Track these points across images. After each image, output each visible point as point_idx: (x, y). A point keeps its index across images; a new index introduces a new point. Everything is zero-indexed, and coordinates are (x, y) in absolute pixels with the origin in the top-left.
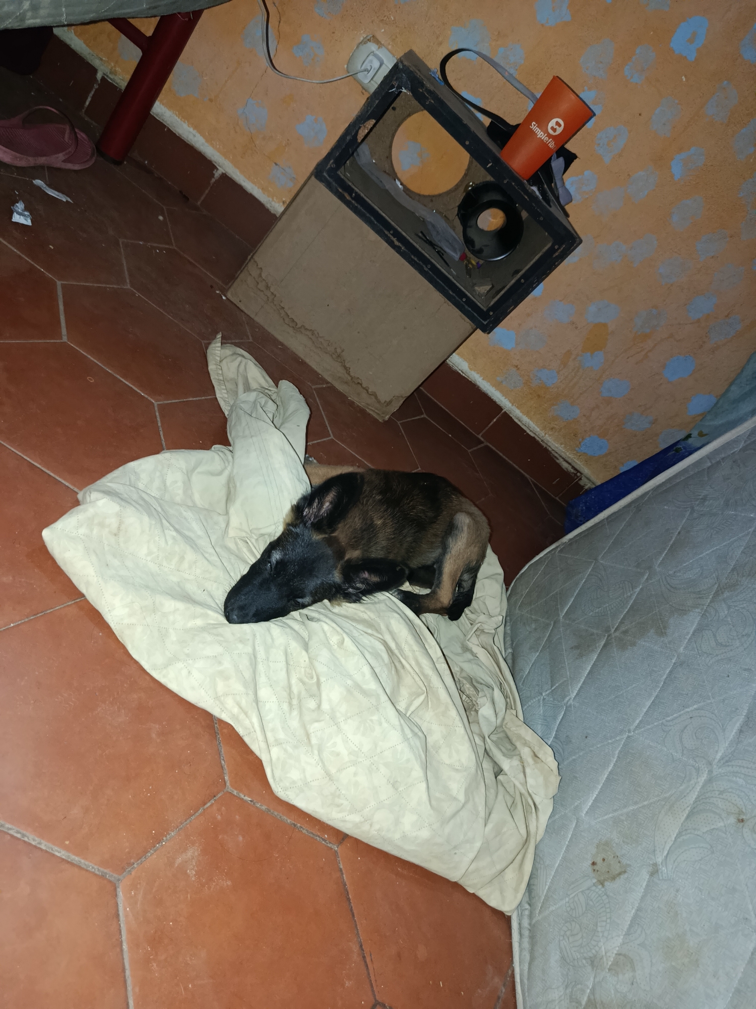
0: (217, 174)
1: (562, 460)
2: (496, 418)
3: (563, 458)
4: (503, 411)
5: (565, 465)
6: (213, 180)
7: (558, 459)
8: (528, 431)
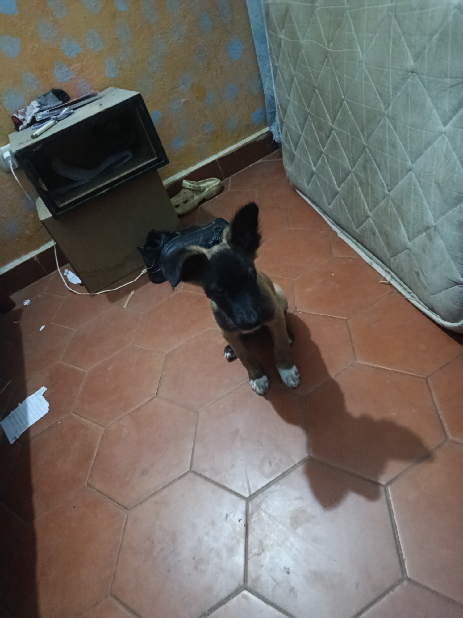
0: (36, 259)
1: (258, 138)
2: (219, 165)
3: (257, 137)
4: (217, 160)
5: (262, 138)
6: (38, 262)
7: (256, 140)
8: (234, 151)
